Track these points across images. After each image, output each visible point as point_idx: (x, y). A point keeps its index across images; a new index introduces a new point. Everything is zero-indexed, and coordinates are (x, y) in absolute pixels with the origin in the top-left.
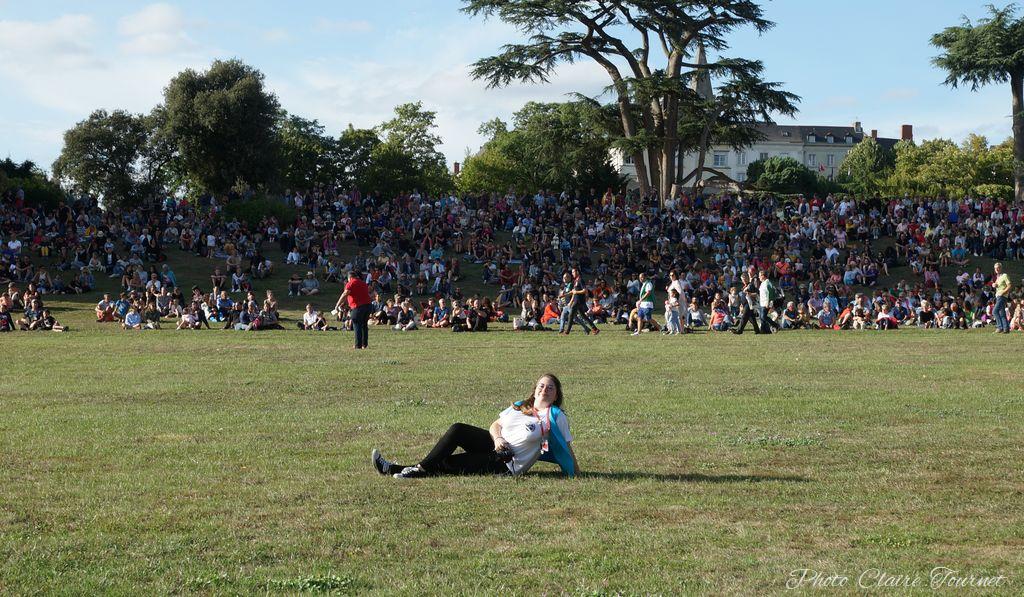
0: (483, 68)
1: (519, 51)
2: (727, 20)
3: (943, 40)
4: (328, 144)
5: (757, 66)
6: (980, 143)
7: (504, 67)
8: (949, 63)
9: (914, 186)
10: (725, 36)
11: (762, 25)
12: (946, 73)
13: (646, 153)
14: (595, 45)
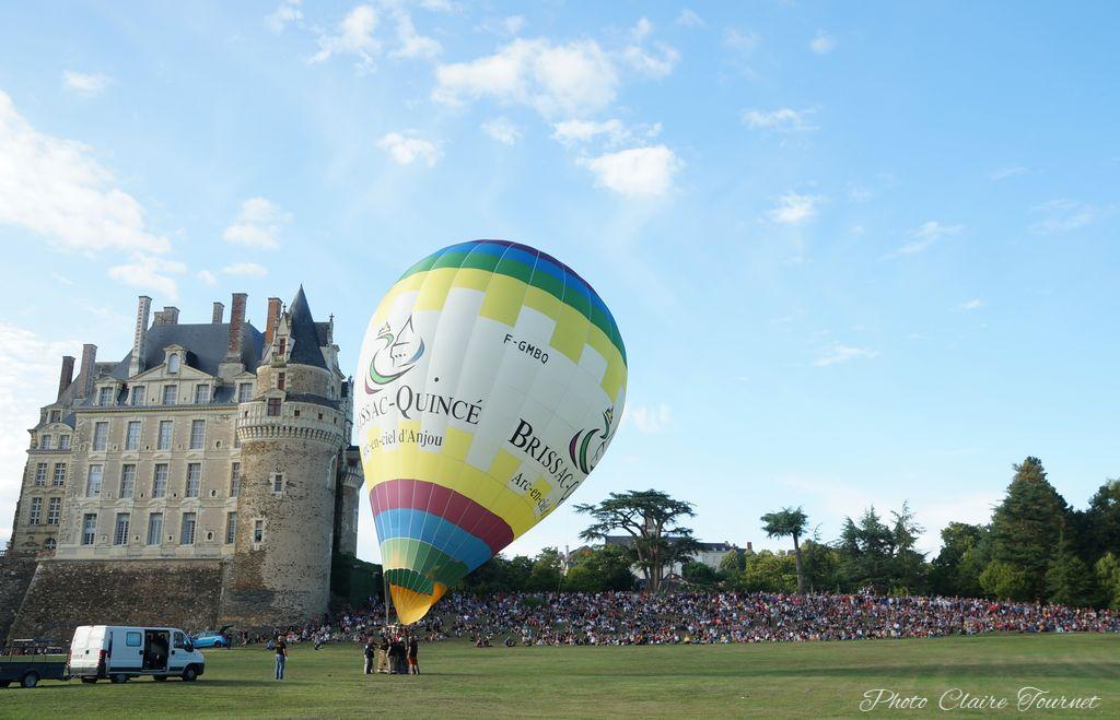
0: (583, 535)
1: (596, 527)
2: (678, 512)
3: (765, 519)
4: (509, 563)
5: (690, 531)
6: (782, 553)
7: (590, 533)
8: (767, 529)
9: (757, 577)
10: (676, 517)
11: (692, 515)
12: (768, 533)
13: (648, 569)
14: (626, 523)
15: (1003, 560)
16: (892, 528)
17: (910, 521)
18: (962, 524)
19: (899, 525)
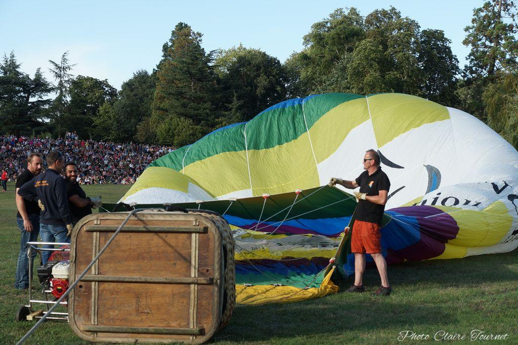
15: (180, 115)
16: (32, 77)
17: (68, 72)
18: (92, 79)
19: (38, 76)
